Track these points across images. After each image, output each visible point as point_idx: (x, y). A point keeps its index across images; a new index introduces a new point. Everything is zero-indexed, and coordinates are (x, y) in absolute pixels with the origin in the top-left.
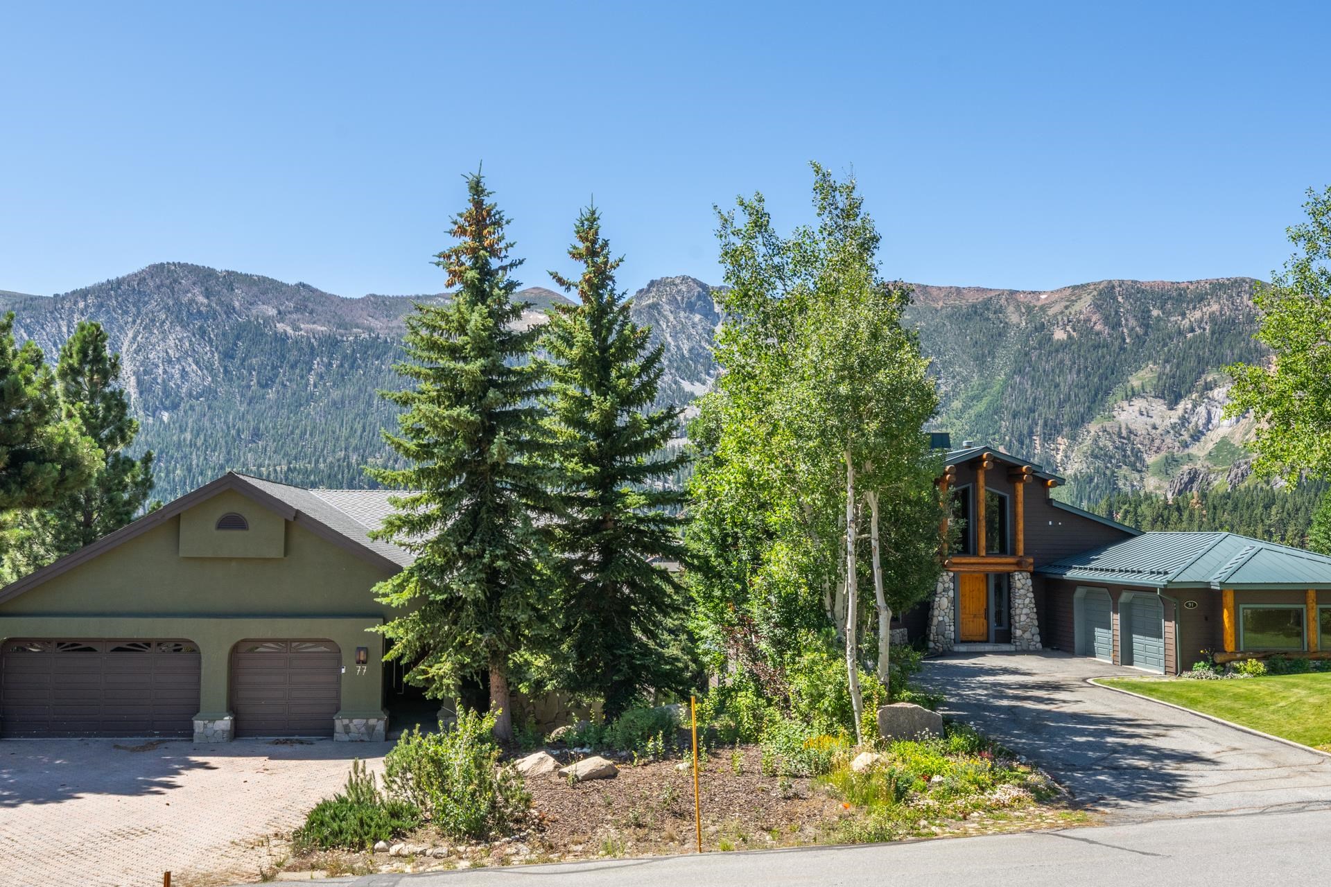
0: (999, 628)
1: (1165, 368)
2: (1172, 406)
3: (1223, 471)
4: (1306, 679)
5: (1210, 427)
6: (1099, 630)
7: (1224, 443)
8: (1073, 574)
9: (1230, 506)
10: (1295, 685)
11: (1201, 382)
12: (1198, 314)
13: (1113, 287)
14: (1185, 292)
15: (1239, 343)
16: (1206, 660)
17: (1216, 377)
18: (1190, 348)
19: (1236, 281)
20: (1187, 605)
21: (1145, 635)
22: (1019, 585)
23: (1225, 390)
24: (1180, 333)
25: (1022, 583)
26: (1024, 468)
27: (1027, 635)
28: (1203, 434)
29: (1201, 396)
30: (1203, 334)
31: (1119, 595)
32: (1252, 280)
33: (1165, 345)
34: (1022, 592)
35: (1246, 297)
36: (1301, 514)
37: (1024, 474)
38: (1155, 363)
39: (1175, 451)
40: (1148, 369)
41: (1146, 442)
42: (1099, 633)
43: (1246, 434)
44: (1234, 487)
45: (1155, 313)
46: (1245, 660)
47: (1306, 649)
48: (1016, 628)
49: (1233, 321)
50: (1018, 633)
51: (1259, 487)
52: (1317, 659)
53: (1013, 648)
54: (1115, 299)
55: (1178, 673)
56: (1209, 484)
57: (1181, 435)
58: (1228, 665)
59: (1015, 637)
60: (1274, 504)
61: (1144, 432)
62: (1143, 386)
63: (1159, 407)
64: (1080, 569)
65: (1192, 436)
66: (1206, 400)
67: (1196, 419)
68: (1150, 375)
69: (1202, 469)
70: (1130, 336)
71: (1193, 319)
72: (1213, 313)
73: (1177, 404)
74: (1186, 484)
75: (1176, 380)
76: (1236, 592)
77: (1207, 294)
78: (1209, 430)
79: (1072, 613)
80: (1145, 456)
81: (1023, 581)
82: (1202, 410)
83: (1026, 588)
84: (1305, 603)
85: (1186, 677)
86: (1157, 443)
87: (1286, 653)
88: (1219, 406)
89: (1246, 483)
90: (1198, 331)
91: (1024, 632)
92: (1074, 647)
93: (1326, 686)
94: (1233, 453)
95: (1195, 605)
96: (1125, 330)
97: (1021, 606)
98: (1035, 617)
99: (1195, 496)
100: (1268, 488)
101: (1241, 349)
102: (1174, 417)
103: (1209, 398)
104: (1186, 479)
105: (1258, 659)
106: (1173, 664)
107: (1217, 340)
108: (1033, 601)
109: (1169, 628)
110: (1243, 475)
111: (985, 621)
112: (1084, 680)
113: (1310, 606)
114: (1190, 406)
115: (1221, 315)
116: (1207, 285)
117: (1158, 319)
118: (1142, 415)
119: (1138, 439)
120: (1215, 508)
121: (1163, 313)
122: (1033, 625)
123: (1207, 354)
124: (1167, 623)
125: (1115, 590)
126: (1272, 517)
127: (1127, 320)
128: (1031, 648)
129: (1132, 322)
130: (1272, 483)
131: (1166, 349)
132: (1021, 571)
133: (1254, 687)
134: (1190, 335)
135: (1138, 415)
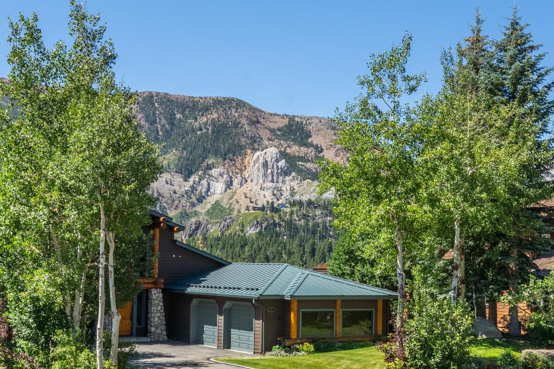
0: (139, 326)
1: (183, 153)
2: (186, 179)
3: (217, 223)
4: (346, 354)
5: (209, 194)
6: (207, 326)
7: (217, 205)
8: (192, 290)
9: (220, 246)
10: (342, 358)
11: (205, 164)
12: (204, 119)
13: (152, 96)
14: (197, 104)
15: (229, 140)
16: (280, 344)
17: (214, 161)
18: (199, 141)
19: (228, 99)
20: (269, 310)
21: (240, 329)
22: (154, 297)
23: (219, 170)
24: (193, 131)
25: (156, 295)
26: (162, 219)
27: (158, 331)
28: (204, 198)
29: (204, 173)
30: (207, 133)
31: (224, 303)
32: (238, 100)
33: (184, 138)
34: (156, 302)
35: (234, 110)
36: (262, 251)
37: (161, 223)
38: (177, 150)
39: (187, 208)
40: (172, 153)
41: (169, 202)
42: (207, 328)
43: (230, 199)
44: (222, 234)
45: (178, 116)
46: (303, 344)
47: (334, 336)
48: (151, 326)
49: (226, 125)
50: (153, 329)
51: (237, 234)
52: (340, 342)
53: (149, 340)
54: (153, 104)
55: (263, 353)
56: (207, 231)
57: (191, 198)
58: (292, 347)
59: (151, 332)
60: (246, 245)
61: (168, 195)
62: (169, 164)
63: (178, 179)
64: (196, 286)
65: (198, 200)
66: (207, 176)
67: (200, 188)
68: (173, 157)
69: (204, 221)
70: (162, 130)
71: (201, 122)
72: (214, 119)
73: (189, 177)
74: (193, 231)
75: (190, 162)
76: (299, 301)
77: (210, 106)
78: (208, 196)
79: (189, 316)
80: (168, 211)
81: (157, 295)
82: (204, 182)
83: (159, 299)
84: (335, 308)
85: (268, 356)
86: (176, 203)
87: (323, 339)
88: (215, 180)
89: (230, 231)
90: (204, 131)
91: (157, 328)
92: (189, 338)
93: (359, 358)
94: (222, 212)
95: (274, 309)
96: (159, 126)
97: (155, 311)
98: (164, 319)
99: (200, 238)
100: (243, 234)
101: (230, 144)
102: (187, 186)
103: (209, 175)
104: (193, 227)
105: (310, 343)
106: (260, 348)
107: (215, 137)
108: (163, 308)
109: (258, 324)
110: (228, 226)
111: (130, 322)
112: (208, 359)
113: (338, 309)
114: (197, 179)
115: (219, 121)
116: (211, 101)
117: (180, 120)
118: (167, 184)
119: (164, 200)
120: (212, 247)
121: (183, 117)
122: (163, 324)
123: (209, 146)
124: (257, 322)
125: (221, 300)
126: (246, 253)
127: (160, 119)
128: (161, 339)
129: (164, 121)
130: (245, 231)
131: (184, 141)
132: (156, 288)
133: (317, 360)
134: (199, 133)
135: (165, 183)
